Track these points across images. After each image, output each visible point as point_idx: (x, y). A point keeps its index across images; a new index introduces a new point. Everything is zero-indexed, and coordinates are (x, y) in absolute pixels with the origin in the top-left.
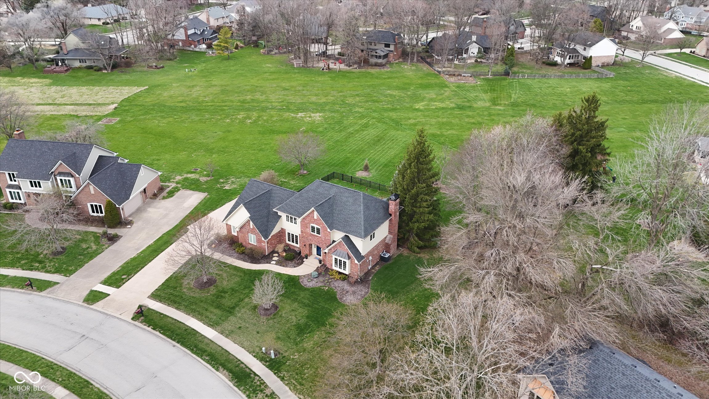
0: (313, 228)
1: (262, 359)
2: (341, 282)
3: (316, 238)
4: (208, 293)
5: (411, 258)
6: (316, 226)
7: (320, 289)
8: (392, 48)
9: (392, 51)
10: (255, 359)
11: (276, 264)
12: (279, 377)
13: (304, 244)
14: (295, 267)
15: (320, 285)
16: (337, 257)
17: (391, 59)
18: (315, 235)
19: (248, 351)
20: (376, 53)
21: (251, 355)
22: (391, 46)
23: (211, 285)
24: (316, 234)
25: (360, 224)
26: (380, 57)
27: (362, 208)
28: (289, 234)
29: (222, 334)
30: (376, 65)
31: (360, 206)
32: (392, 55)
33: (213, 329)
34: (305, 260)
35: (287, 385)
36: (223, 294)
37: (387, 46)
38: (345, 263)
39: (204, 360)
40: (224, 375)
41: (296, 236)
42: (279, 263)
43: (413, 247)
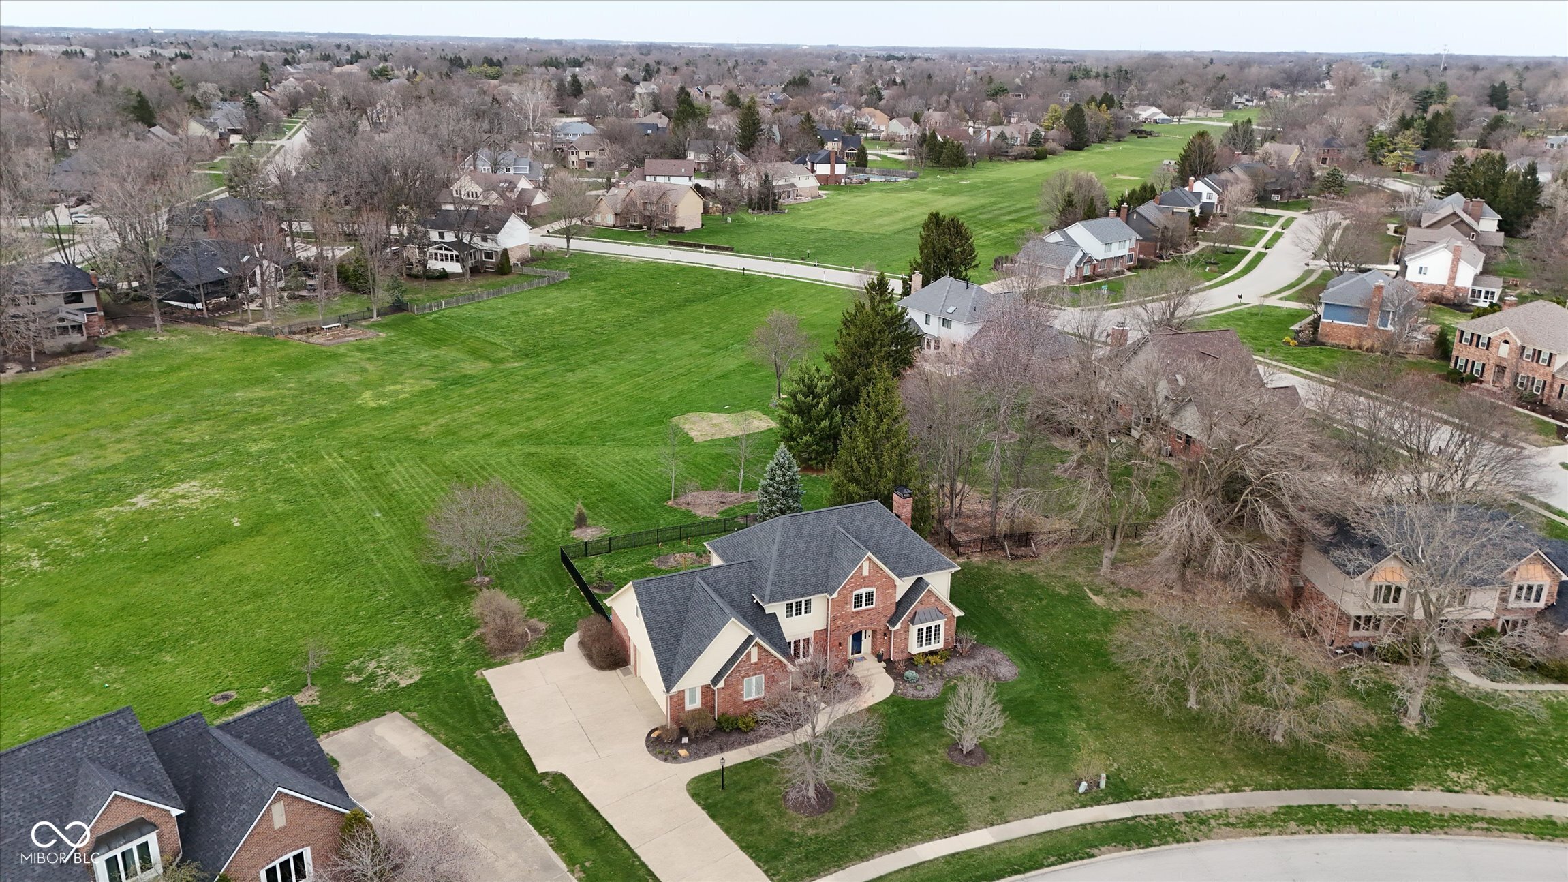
0: (859, 598)
1: (1097, 802)
3: (865, 615)
6: (864, 591)
8: (90, 301)
9: (94, 310)
10: (1089, 809)
12: (1149, 798)
13: (838, 642)
14: (857, 692)
17: (96, 329)
18: (863, 611)
19: (1063, 810)
20: (62, 320)
21: (1076, 811)
22: (85, 297)
24: (863, 608)
26: (78, 328)
29: (992, 825)
32: (96, 319)
33: (968, 831)
34: (850, 672)
35: (1173, 795)
37: (78, 298)
38: (937, 627)
39: (1053, 864)
40: (1110, 852)
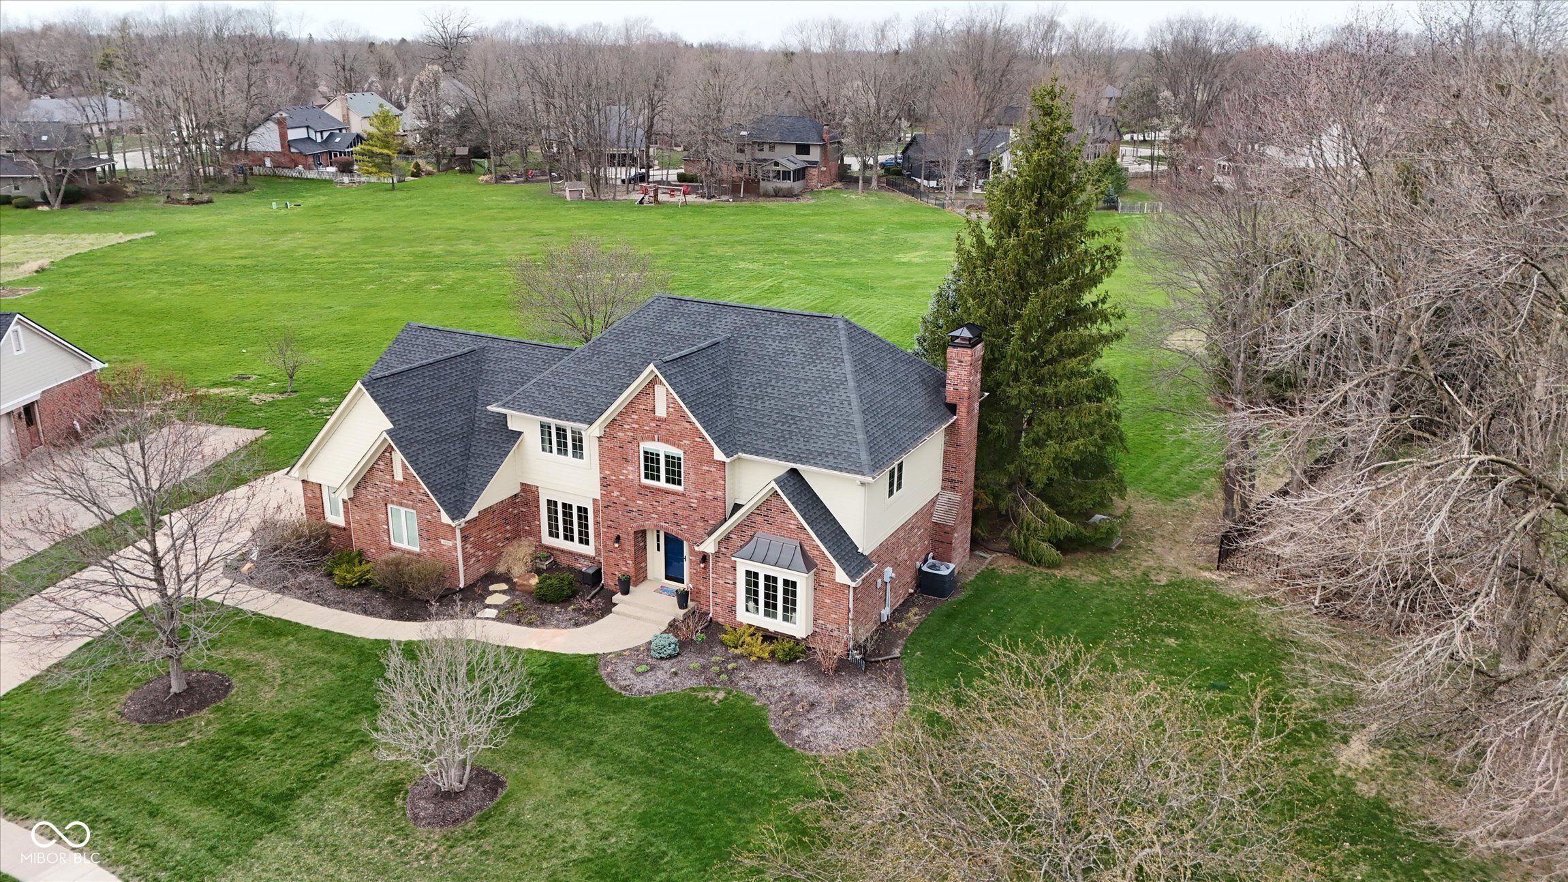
0: (651, 460)
2: (781, 670)
3: (665, 500)
4: (180, 737)
5: (1034, 582)
6: (663, 449)
7: (690, 698)
8: (815, 154)
9: (816, 163)
11: (498, 619)
13: (613, 534)
14: (577, 625)
15: (692, 682)
16: (754, 567)
17: (813, 183)
18: (659, 490)
20: (777, 164)
22: (812, 150)
23: (202, 705)
24: (662, 484)
25: (849, 423)
26: (786, 175)
27: (848, 367)
28: (552, 504)
30: (778, 194)
31: (839, 362)
32: (814, 172)
34: (617, 598)
36: (246, 741)
37: (803, 149)
38: (790, 586)
41: (582, 511)
42: (508, 614)
43: (1033, 542)
